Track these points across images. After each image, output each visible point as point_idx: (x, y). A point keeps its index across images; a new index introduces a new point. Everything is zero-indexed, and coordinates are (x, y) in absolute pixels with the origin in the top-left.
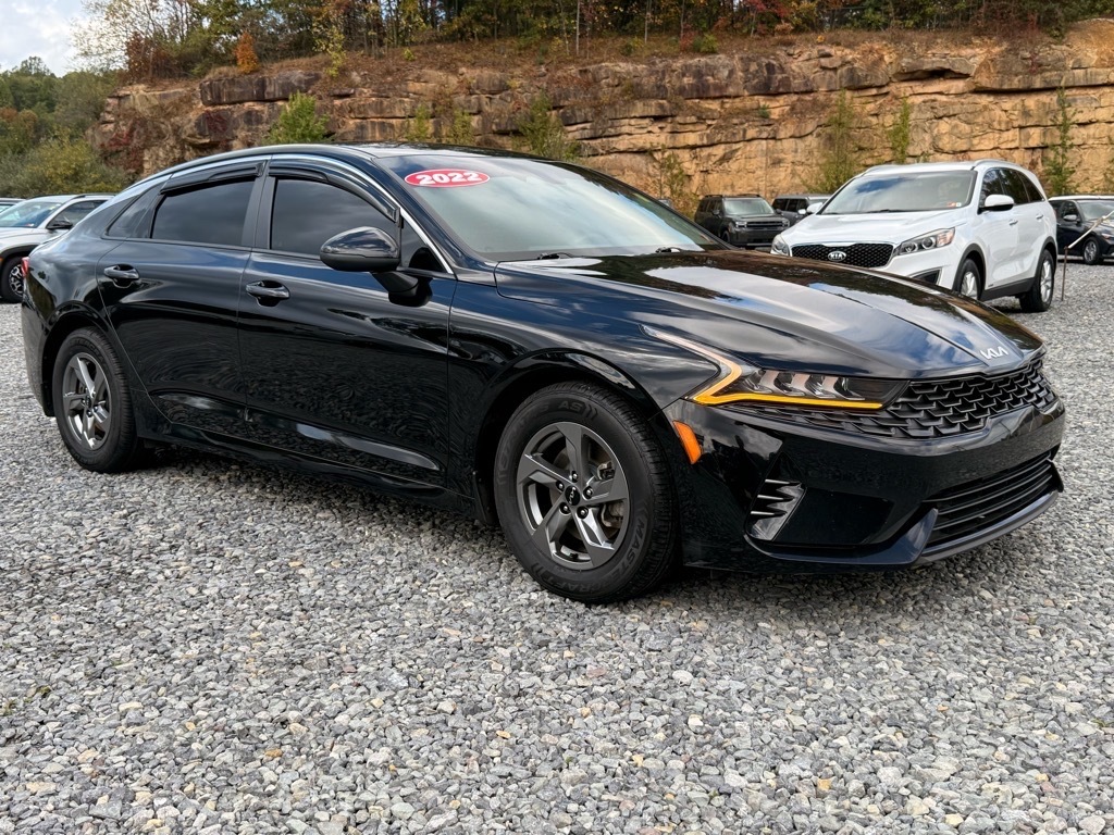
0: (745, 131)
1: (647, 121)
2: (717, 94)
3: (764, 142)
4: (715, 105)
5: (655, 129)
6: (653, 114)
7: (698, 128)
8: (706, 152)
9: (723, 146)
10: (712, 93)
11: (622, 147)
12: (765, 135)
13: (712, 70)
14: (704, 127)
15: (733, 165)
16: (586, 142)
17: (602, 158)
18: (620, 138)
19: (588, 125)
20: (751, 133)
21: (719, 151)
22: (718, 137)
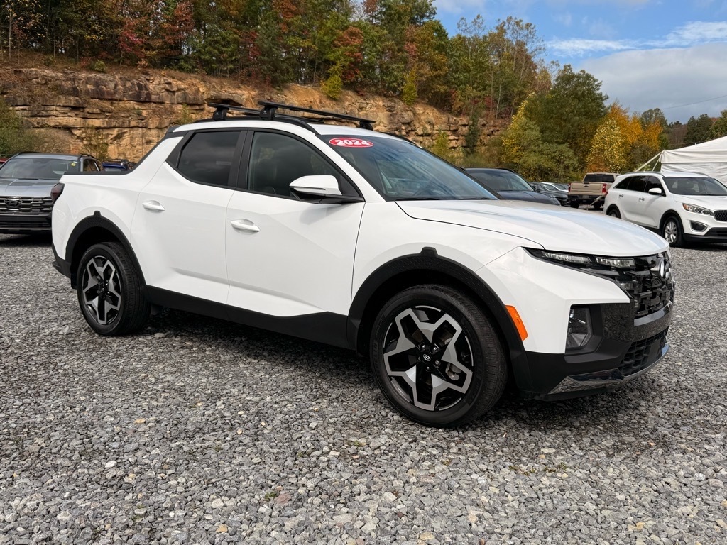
0: (129, 122)
2: (110, 98)
3: (140, 129)
4: (108, 104)
8: (105, 132)
9: (116, 130)
10: (106, 97)
12: (141, 125)
13: (105, 83)
14: (104, 117)
17: (37, 130)
18: (50, 118)
20: (133, 123)
21: (115, 132)
22: (114, 124)
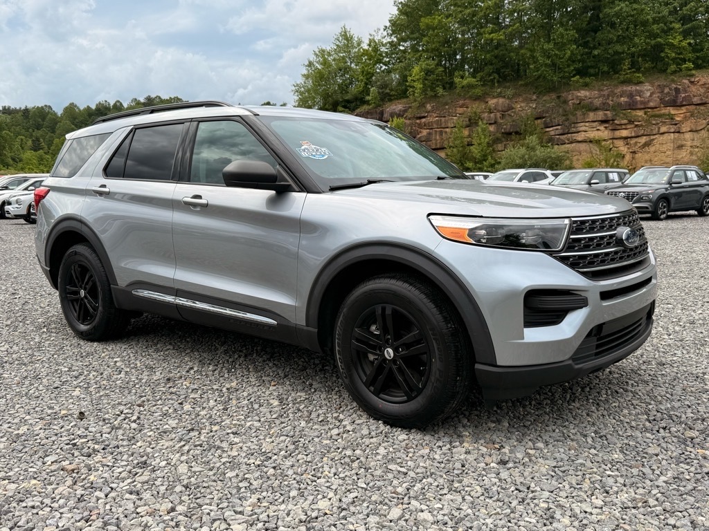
0: (659, 128)
1: (596, 123)
2: (642, 107)
3: (672, 134)
4: (640, 113)
5: (602, 128)
6: (600, 119)
7: (628, 127)
8: (633, 141)
9: (645, 137)
10: (639, 106)
11: (580, 139)
12: (672, 130)
13: (639, 93)
14: (633, 126)
15: (652, 149)
16: (558, 137)
17: (566, 146)
18: (579, 133)
19: (559, 127)
20: (663, 129)
21: (643, 140)
22: (642, 132)
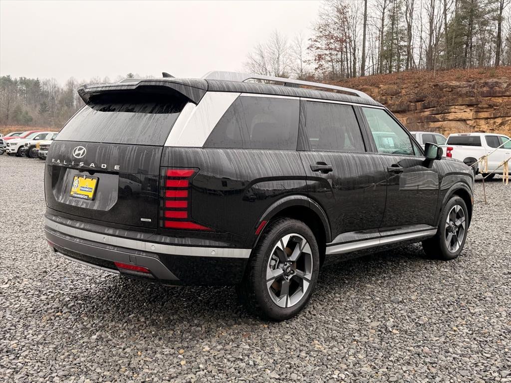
1: (464, 107)
5: (468, 110)
6: (467, 104)
7: (489, 110)
11: (450, 118)
15: (506, 127)
16: (433, 116)
19: (435, 109)
